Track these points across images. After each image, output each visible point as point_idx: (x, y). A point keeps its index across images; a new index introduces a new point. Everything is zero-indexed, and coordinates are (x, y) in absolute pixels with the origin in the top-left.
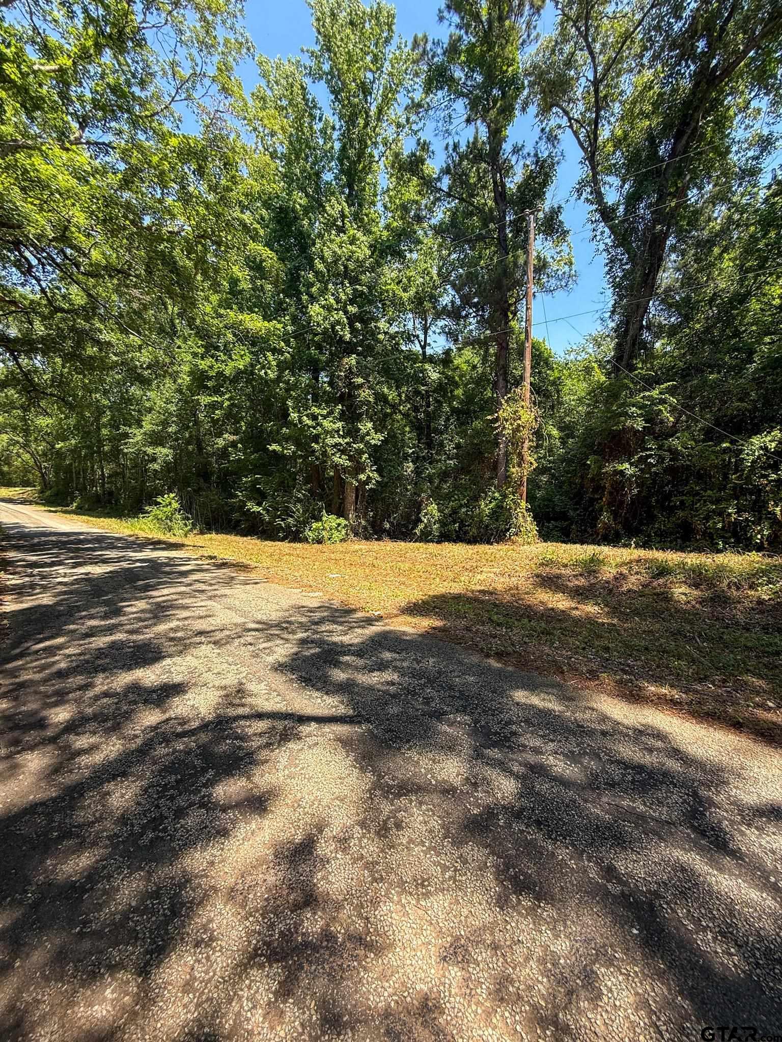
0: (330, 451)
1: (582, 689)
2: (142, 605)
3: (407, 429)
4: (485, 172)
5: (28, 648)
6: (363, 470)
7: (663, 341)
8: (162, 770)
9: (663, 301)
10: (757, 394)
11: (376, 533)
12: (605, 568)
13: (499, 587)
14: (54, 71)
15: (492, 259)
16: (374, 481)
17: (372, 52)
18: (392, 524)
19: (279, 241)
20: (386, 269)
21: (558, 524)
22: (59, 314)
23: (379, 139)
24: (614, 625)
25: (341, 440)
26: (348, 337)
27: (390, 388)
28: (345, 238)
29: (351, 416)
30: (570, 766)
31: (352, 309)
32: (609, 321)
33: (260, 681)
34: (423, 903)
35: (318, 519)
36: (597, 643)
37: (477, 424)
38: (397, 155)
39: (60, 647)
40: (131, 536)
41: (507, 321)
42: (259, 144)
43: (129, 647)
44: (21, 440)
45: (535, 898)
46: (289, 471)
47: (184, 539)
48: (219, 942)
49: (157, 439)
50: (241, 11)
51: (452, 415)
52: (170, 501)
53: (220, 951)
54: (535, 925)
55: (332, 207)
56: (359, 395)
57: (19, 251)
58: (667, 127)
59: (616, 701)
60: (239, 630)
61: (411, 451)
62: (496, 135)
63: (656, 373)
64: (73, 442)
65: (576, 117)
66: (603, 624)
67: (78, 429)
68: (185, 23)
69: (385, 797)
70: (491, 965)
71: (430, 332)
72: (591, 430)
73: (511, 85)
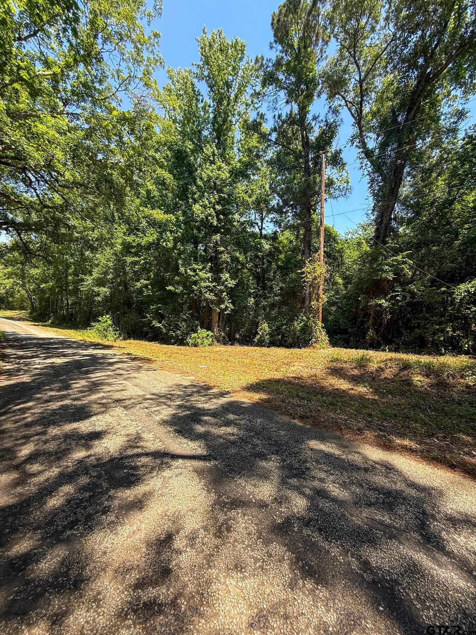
0: (203, 291)
1: (353, 441)
2: (83, 383)
3: (251, 278)
4: (297, 130)
5: (10, 409)
6: (223, 302)
7: (404, 227)
8: (82, 489)
9: (403, 204)
10: (462, 259)
11: (230, 340)
12: (371, 364)
13: (305, 375)
14: (50, 75)
15: (301, 179)
16: (229, 309)
17: (232, 65)
18: (240, 335)
19: (176, 169)
20: (239, 185)
21: (342, 336)
22: (45, 209)
23: (236, 112)
24: (376, 400)
25: (210, 284)
26: (215, 223)
27: (240, 253)
28: (215, 167)
29: (216, 270)
30: (343, 491)
31: (218, 207)
32: (371, 215)
33: (150, 432)
34: (240, 584)
35: (195, 331)
36: (364, 411)
37: (293, 275)
38: (246, 121)
39: (30, 408)
40: (82, 340)
41: (310, 215)
42: (167, 115)
43: (72, 409)
44: (21, 283)
45: (315, 583)
46: (178, 302)
47: (114, 343)
48: (103, 609)
49: (100, 282)
50: (157, 43)
51: (277, 270)
52: (107, 320)
53: (103, 615)
54: (314, 602)
55: (207, 150)
56: (222, 257)
57: (25, 174)
58: (402, 105)
59: (375, 449)
60: (140, 399)
61: (252, 291)
62: (303, 110)
63: (400, 246)
64: (51, 284)
65: (349, 100)
66: (369, 399)
67: (54, 276)
68: (126, 49)
69: (221, 510)
70: (282, 631)
71: (265, 221)
72: (362, 279)
73: (311, 83)
